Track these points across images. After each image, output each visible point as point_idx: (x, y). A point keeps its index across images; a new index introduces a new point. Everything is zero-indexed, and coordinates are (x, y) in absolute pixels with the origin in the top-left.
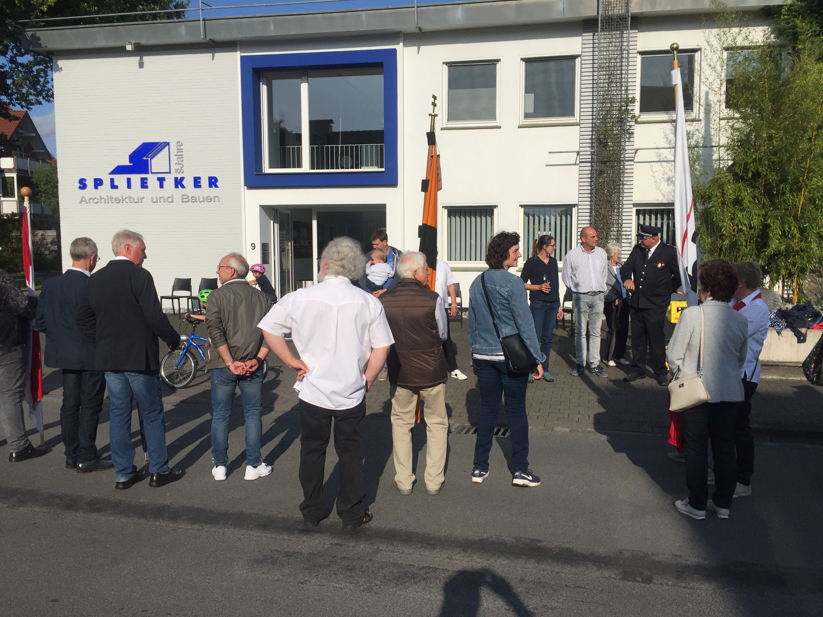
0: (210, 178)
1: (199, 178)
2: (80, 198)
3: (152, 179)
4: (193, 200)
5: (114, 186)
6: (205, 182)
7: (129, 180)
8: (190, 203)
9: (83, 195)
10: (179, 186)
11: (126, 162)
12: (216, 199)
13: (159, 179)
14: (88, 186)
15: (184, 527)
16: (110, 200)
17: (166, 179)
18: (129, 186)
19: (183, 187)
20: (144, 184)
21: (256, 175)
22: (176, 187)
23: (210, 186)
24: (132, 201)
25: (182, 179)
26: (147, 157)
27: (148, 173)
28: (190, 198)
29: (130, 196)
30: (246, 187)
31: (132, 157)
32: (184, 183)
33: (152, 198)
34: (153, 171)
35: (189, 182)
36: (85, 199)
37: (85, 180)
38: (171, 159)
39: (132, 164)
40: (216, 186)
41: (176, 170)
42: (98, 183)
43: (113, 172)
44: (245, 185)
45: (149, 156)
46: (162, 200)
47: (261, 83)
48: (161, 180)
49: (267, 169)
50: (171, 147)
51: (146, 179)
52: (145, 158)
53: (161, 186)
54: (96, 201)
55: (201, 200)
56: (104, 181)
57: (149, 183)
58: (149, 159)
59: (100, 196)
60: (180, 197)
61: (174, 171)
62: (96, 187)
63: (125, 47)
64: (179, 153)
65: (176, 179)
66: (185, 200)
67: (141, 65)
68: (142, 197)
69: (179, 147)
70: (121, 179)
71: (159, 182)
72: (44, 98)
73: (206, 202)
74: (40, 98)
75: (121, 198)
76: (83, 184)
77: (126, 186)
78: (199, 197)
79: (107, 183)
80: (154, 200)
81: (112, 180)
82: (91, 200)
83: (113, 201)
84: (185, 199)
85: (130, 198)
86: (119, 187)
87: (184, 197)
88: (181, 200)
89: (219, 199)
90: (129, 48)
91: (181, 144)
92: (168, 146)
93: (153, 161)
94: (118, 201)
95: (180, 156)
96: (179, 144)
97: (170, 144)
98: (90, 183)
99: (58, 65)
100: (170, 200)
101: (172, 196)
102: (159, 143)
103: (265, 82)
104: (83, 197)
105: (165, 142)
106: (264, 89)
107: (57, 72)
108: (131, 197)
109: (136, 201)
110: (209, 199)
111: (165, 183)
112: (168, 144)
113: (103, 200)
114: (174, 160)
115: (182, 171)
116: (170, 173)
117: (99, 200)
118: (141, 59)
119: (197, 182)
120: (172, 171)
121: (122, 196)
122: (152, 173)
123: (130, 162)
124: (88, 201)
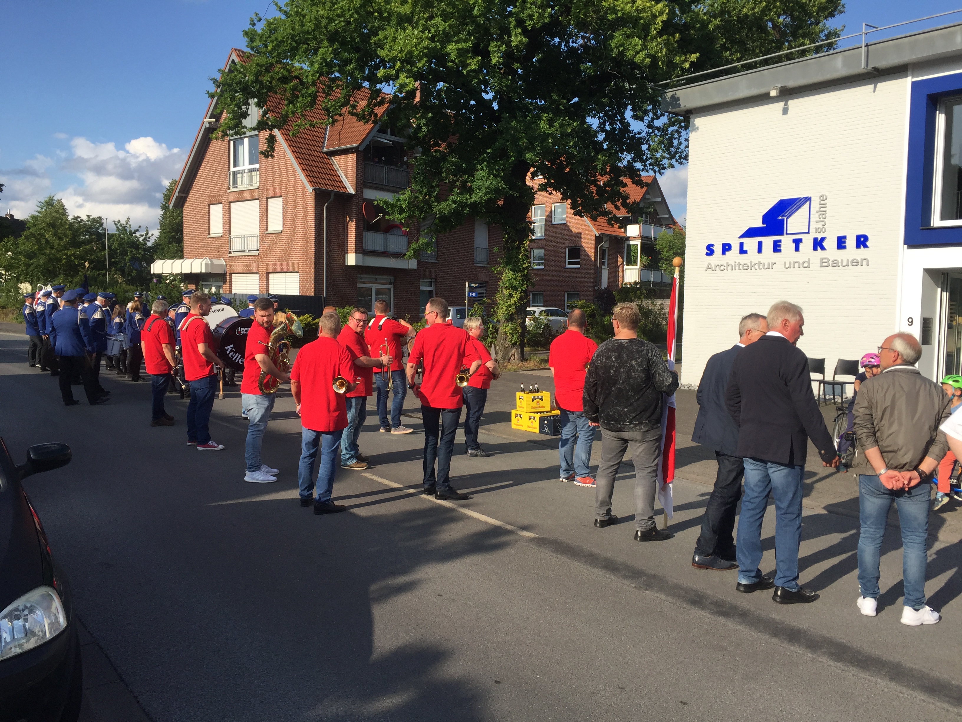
0: (858, 237)
1: (845, 237)
2: (706, 265)
3: (786, 241)
4: (835, 265)
5: (743, 251)
6: (851, 242)
7: (760, 244)
9: (709, 262)
10: (819, 248)
11: (759, 223)
12: (865, 262)
13: (795, 241)
14: (715, 253)
16: (738, 266)
17: (803, 241)
18: (760, 251)
19: (823, 248)
20: (777, 247)
21: (921, 229)
22: (815, 249)
23: (858, 246)
24: (761, 267)
25: (823, 239)
26: (783, 216)
27: (782, 234)
28: (830, 262)
29: (760, 262)
30: (906, 246)
31: (766, 218)
32: (825, 244)
33: (785, 263)
34: (788, 232)
35: (831, 243)
36: (711, 266)
37: (712, 245)
38: (811, 216)
39: (765, 225)
40: (866, 246)
41: (817, 230)
43: (743, 236)
44: (905, 243)
45: (786, 215)
46: (797, 265)
47: (938, 112)
48: (797, 242)
49: (937, 221)
50: (812, 202)
51: (780, 241)
52: (780, 218)
53: (797, 249)
54: (722, 268)
55: (845, 264)
56: (733, 245)
57: (783, 247)
59: (727, 263)
60: (819, 261)
61: (814, 230)
62: (724, 253)
63: (769, 94)
64: (822, 209)
65: (815, 240)
66: (824, 264)
67: (785, 111)
68: (773, 262)
69: (822, 202)
70: (751, 243)
71: (794, 245)
73: (850, 266)
75: (749, 264)
76: (710, 250)
77: (757, 251)
78: (842, 261)
79: (736, 248)
80: (787, 266)
81: (742, 245)
82: (717, 268)
83: (741, 268)
84: (824, 263)
85: (760, 263)
86: (748, 252)
87: (824, 261)
88: (819, 265)
89: (868, 261)
90: (773, 93)
91: (825, 198)
92: (808, 203)
93: (790, 220)
94: (746, 267)
95: (822, 213)
96: (823, 198)
97: (812, 199)
98: (718, 249)
99: (695, 125)
100: (806, 264)
101: (809, 260)
102: (798, 199)
103: (944, 110)
104: (709, 265)
105: (806, 198)
106: (941, 119)
107: (694, 133)
108: (762, 262)
109: (766, 267)
110: (855, 263)
111: (801, 245)
112: (808, 199)
113: (730, 267)
114: (815, 217)
115: (824, 230)
116: (808, 233)
117: (725, 268)
118: (786, 104)
119: (841, 243)
120: (811, 231)
121: (751, 262)
122: (787, 234)
123: (763, 223)
124: (714, 269)
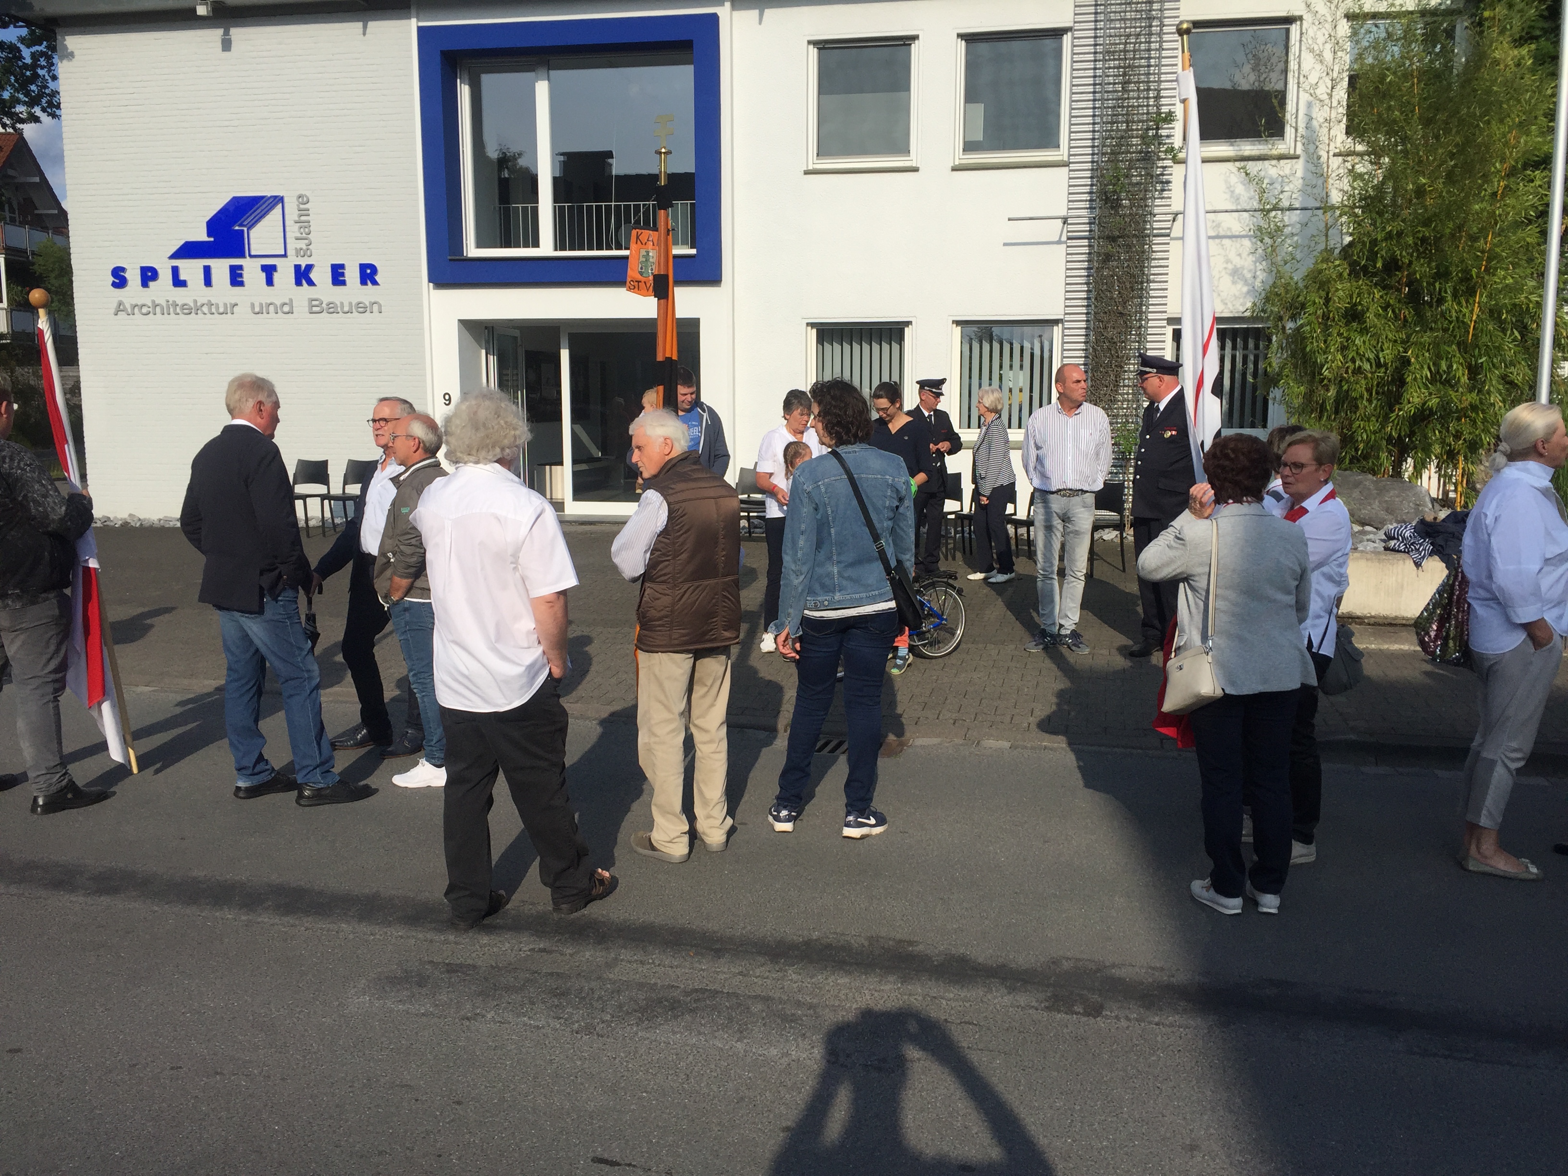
0: (363, 267)
1: (342, 266)
2: (115, 305)
3: (251, 269)
4: (331, 310)
5: (178, 282)
6: (352, 275)
7: (207, 270)
8: (324, 314)
9: (120, 299)
10: (304, 282)
11: (201, 235)
12: (375, 307)
13: (264, 268)
14: (130, 283)
15: (266, 920)
16: (172, 308)
17: (279, 269)
18: (208, 282)
19: (311, 283)
20: (236, 277)
21: (450, 260)
22: (298, 283)
23: (363, 282)
24: (214, 310)
25: (309, 267)
26: (241, 225)
27: (242, 255)
28: (324, 305)
29: (210, 301)
30: (431, 285)
31: (213, 225)
32: (313, 276)
33: (253, 305)
34: (253, 253)
35: (321, 275)
36: (124, 306)
37: (123, 269)
38: (287, 229)
39: (212, 239)
40: (375, 283)
41: (298, 251)
42: (149, 275)
43: (177, 255)
44: (430, 281)
45: (245, 223)
46: (272, 308)
47: (458, 81)
48: (269, 271)
49: (472, 250)
50: (286, 205)
51: (240, 267)
52: (237, 228)
53: (270, 282)
54: (145, 310)
55: (346, 309)
56: (159, 271)
57: (247, 276)
58: (245, 229)
59: (153, 302)
60: (306, 303)
61: (294, 252)
62: (145, 284)
63: (194, 10)
64: (303, 218)
65: (297, 267)
66: (315, 309)
67: (227, 45)
68: (233, 302)
69: (302, 206)
70: (192, 269)
71: (264, 275)
72: (44, 110)
73: (355, 314)
74: (37, 111)
75: (192, 305)
76: (119, 278)
77: (203, 282)
78: (342, 304)
79: (165, 275)
80: (257, 309)
81: (175, 271)
82: (136, 310)
83: (178, 310)
84: (315, 307)
85: (210, 304)
86: (189, 283)
87: (314, 303)
88: (307, 309)
89: (380, 306)
90: (202, 10)
91: (305, 199)
92: (280, 205)
93: (254, 233)
94: (188, 310)
95: (304, 225)
96: (303, 200)
97: (286, 200)
98: (133, 276)
99: (66, 48)
100: (287, 309)
101: (291, 300)
102: (263, 197)
103: (466, 77)
104: (120, 304)
105: (276, 197)
106: (464, 93)
107: (65, 62)
108: (213, 302)
109: (221, 310)
110: (362, 308)
111: (276, 276)
112: (278, 200)
113: (158, 309)
114: (293, 230)
115: (309, 253)
116: (285, 256)
117: (150, 310)
118: (226, 33)
119: (338, 275)
120: (289, 253)
121: (195, 302)
122: (251, 256)
123: (209, 235)
124: (129, 310)
